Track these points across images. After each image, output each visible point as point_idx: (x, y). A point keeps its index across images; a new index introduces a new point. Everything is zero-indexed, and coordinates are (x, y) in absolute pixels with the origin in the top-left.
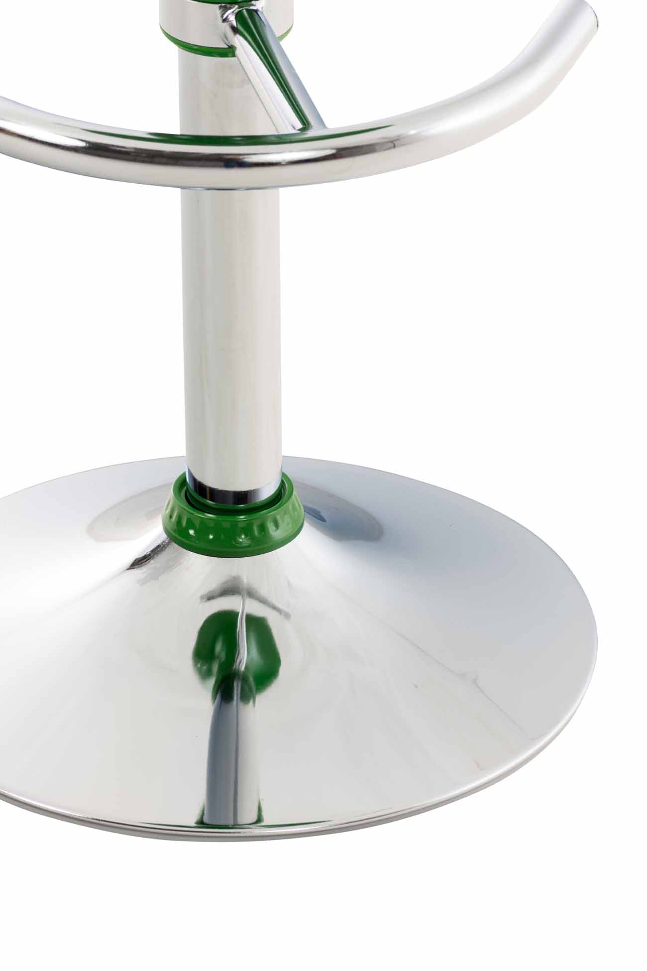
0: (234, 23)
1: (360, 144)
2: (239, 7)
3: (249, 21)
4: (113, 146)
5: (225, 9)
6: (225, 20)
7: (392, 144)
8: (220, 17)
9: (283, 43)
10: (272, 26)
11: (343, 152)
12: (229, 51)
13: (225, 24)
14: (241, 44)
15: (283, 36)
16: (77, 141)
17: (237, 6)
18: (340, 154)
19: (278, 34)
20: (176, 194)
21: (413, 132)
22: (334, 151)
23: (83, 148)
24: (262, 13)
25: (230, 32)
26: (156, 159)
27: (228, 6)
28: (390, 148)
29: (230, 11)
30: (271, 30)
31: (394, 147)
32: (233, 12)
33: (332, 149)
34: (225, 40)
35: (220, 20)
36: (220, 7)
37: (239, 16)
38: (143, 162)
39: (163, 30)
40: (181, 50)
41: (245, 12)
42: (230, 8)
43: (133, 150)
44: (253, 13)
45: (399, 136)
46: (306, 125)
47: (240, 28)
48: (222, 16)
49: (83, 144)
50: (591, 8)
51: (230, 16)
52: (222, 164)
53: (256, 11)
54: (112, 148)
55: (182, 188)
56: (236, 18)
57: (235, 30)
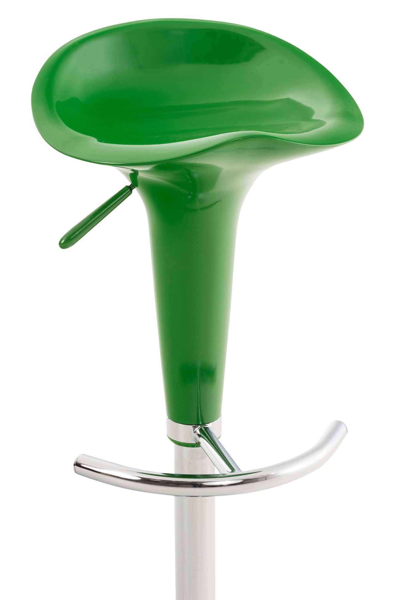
0: (199, 433)
1: (253, 478)
2: (201, 427)
3: (205, 432)
4: (152, 479)
5: (195, 427)
6: (195, 432)
7: (265, 478)
8: (193, 430)
9: (219, 440)
10: (215, 434)
11: (246, 481)
12: (198, 445)
13: (195, 434)
14: (203, 441)
15: (219, 438)
16: (138, 478)
17: (200, 426)
18: (244, 482)
19: (218, 437)
20: (173, 497)
21: (273, 473)
22: (242, 481)
23: (140, 480)
24: (210, 428)
25: (197, 437)
26: (169, 484)
27: (196, 426)
28: (264, 480)
29: (197, 428)
30: (215, 436)
31: (266, 479)
32: (198, 429)
33: (241, 480)
34: (195, 440)
35: (193, 432)
36: (193, 426)
37: (201, 430)
38: (164, 485)
39: (168, 437)
40: (176, 445)
41: (203, 428)
42: (197, 427)
43: (160, 481)
44: (206, 429)
45: (268, 475)
46: (233, 470)
47: (202, 435)
48: (194, 430)
49: (140, 479)
50: (344, 424)
51: (197, 430)
52: (192, 486)
53: (208, 428)
54: (151, 480)
55: (175, 496)
56: (200, 431)
57: (199, 436)
